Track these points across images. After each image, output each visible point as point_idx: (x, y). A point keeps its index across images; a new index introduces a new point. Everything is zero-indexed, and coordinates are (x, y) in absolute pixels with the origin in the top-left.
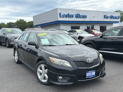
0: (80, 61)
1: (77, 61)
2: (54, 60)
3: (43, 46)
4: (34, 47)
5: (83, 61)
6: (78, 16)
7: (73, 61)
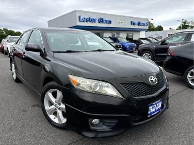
0: (137, 83)
1: (131, 83)
2: (81, 83)
3: (54, 52)
4: (38, 54)
5: (141, 83)
6: (101, 21)
7: (123, 84)
